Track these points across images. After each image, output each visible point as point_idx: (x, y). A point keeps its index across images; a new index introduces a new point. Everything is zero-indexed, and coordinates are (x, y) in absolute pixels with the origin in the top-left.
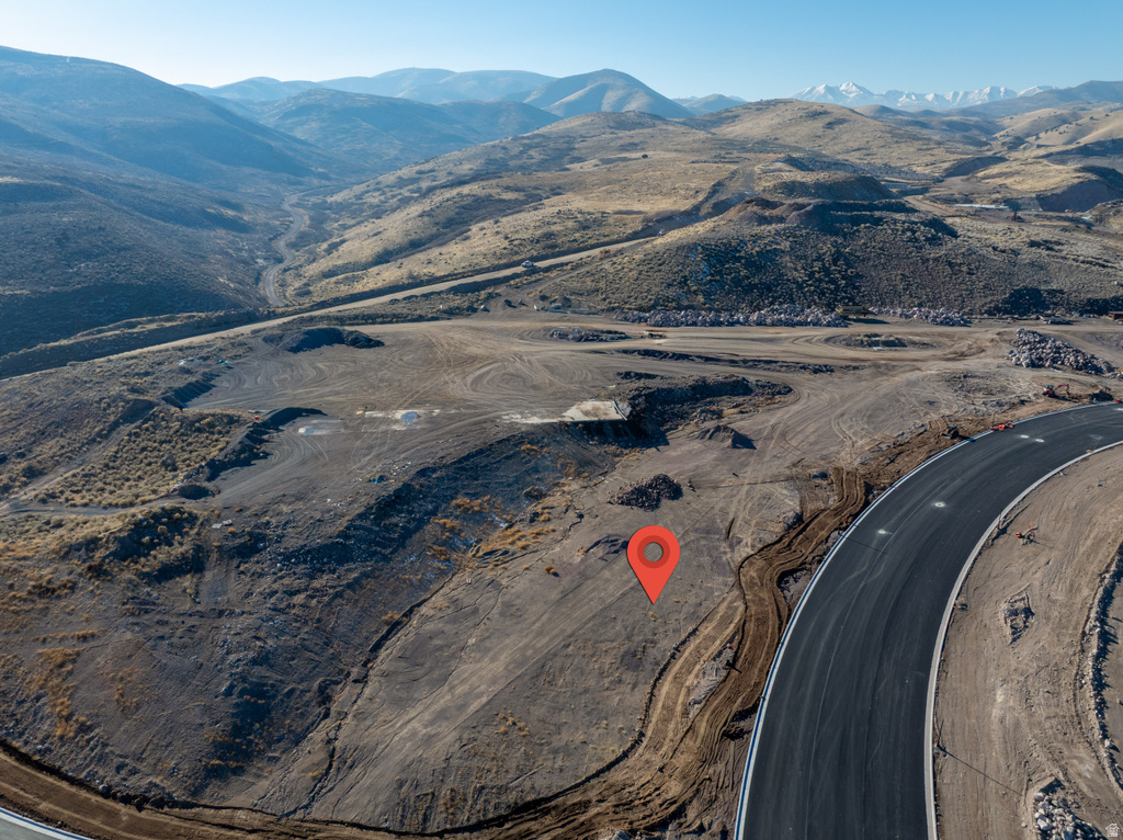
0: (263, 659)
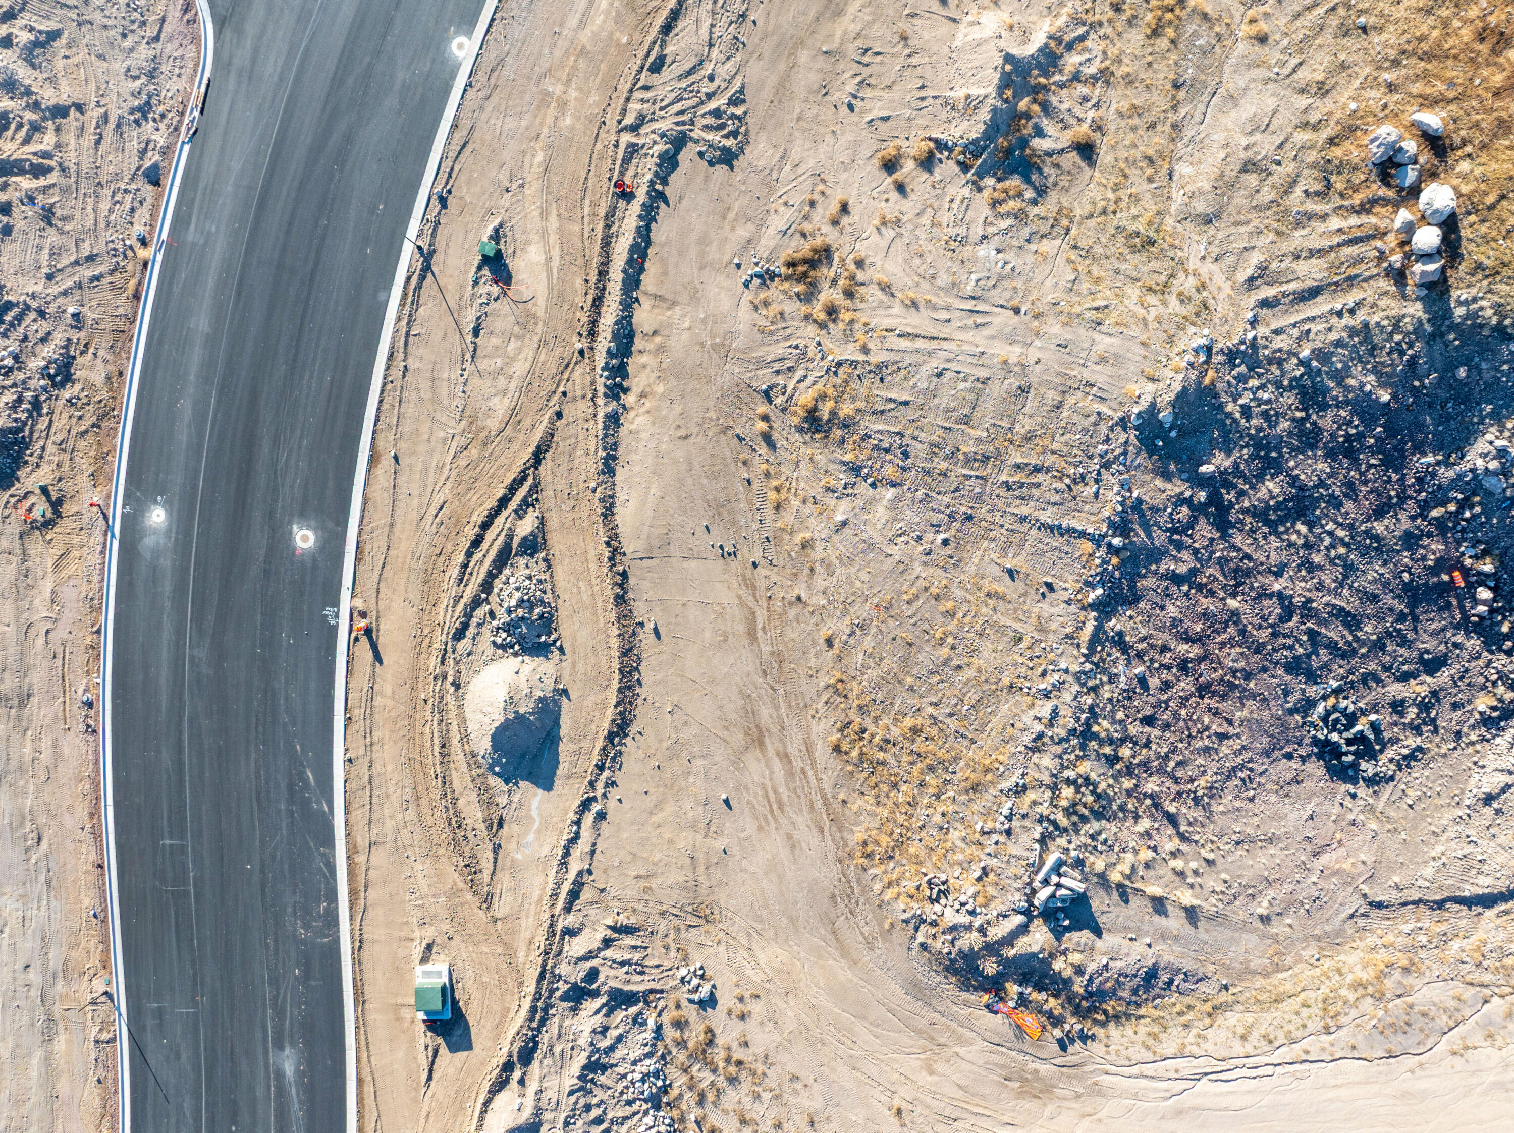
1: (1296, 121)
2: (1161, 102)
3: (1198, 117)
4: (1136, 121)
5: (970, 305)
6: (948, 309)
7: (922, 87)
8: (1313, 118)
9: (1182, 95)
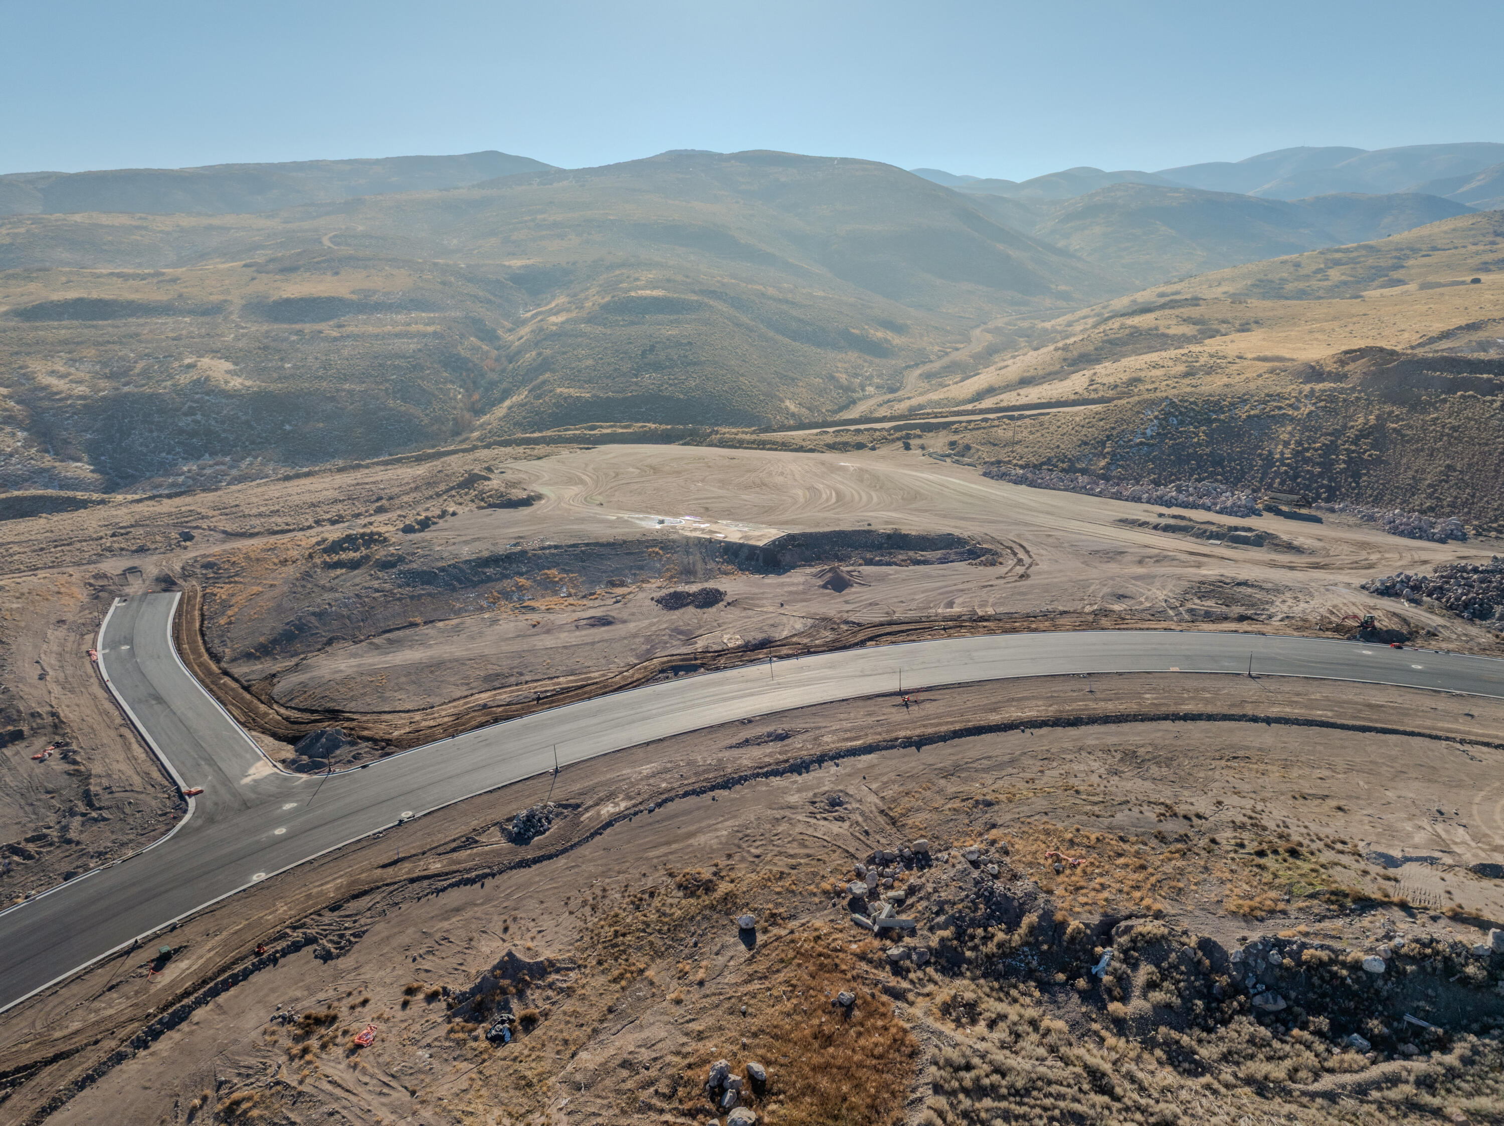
0: (320, 615)
1: (673, 1049)
2: (595, 1014)
3: (614, 1030)
4: (573, 1019)
5: (386, 1079)
6: (372, 1076)
7: (461, 964)
8: (685, 1050)
9: (610, 1016)
